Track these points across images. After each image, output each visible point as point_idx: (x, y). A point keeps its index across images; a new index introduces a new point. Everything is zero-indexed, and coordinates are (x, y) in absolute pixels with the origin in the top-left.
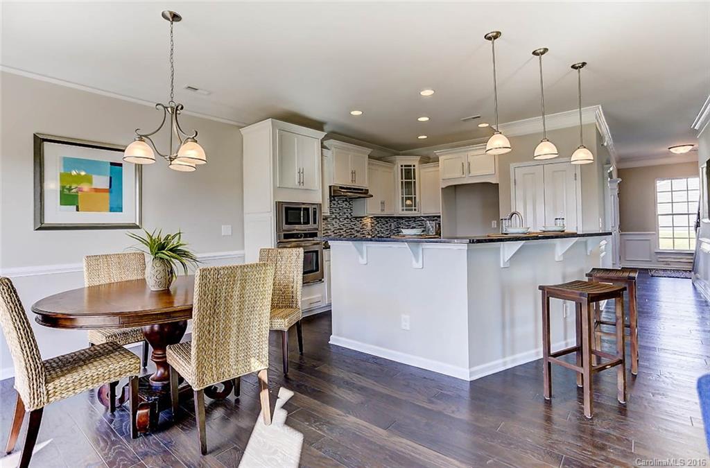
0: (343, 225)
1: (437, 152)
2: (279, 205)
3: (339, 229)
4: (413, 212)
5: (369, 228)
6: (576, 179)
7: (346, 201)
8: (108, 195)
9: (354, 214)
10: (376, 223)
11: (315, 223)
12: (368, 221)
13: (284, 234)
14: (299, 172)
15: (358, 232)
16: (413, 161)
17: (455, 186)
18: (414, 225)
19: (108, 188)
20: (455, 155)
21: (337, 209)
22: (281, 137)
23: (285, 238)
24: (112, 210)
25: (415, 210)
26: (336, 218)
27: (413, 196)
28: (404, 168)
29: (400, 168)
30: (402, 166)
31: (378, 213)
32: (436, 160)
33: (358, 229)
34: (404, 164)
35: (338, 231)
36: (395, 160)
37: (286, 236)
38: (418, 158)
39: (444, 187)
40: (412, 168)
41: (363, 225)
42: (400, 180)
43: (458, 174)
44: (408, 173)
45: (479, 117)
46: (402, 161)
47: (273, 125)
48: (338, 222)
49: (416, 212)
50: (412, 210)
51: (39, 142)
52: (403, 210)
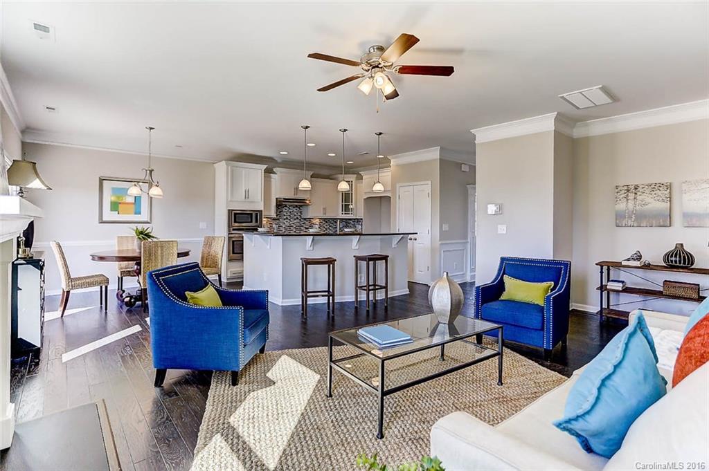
0: (293, 224)
1: (361, 173)
2: (230, 211)
4: (350, 215)
5: (317, 226)
6: (429, 197)
7: (296, 207)
8: (133, 206)
9: (303, 216)
10: (324, 223)
11: (257, 222)
12: (316, 221)
13: (233, 229)
14: (245, 191)
15: (306, 228)
16: (351, 178)
17: (381, 197)
19: (134, 201)
20: (371, 176)
22: (232, 171)
24: (136, 214)
26: (287, 218)
27: (351, 204)
31: (321, 216)
32: (362, 178)
33: (307, 226)
36: (338, 177)
38: (355, 176)
39: (365, 198)
40: (351, 183)
41: (312, 223)
42: (341, 192)
47: (226, 164)
49: (352, 215)
51: (101, 181)
52: (342, 214)
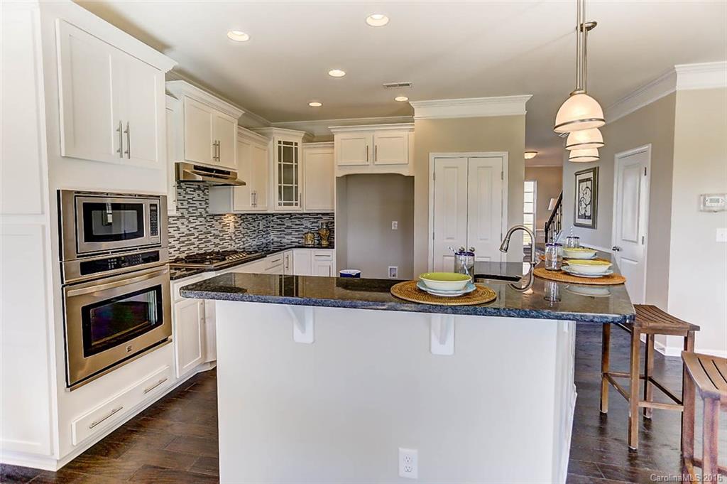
0: (194, 228)
1: (333, 129)
2: (65, 197)
3: (187, 235)
4: (293, 207)
5: (232, 230)
6: (502, 179)
7: (199, 189)
9: (211, 210)
10: (240, 222)
12: (230, 220)
13: (82, 264)
14: (120, 130)
15: (216, 236)
16: (295, 137)
18: (290, 224)
20: (357, 135)
21: (185, 203)
23: (83, 273)
25: (296, 204)
27: (294, 185)
28: (282, 145)
29: (277, 145)
30: (280, 142)
31: (247, 207)
32: (330, 139)
33: (217, 233)
34: (282, 140)
35: (185, 239)
36: (271, 133)
37: (87, 268)
38: (302, 134)
39: (338, 176)
40: (294, 146)
41: (225, 225)
42: (277, 163)
43: (361, 161)
44: (287, 152)
45: (408, 85)
46: (280, 135)
48: (186, 223)
49: (298, 208)
50: (291, 204)
52: (280, 204)
